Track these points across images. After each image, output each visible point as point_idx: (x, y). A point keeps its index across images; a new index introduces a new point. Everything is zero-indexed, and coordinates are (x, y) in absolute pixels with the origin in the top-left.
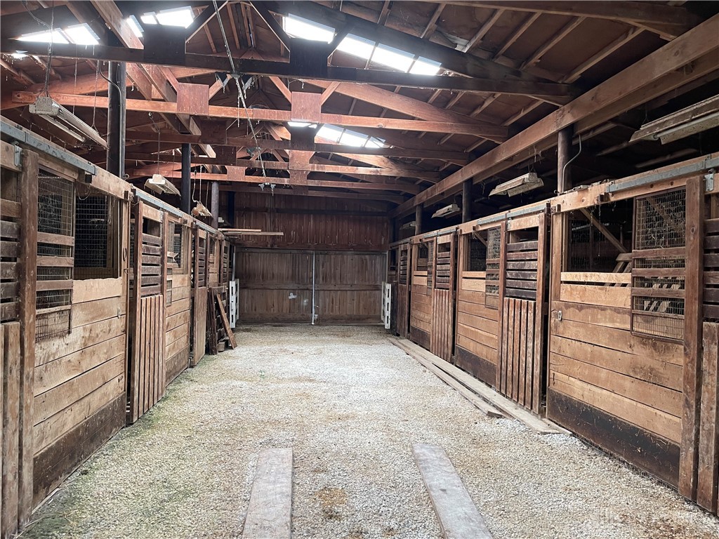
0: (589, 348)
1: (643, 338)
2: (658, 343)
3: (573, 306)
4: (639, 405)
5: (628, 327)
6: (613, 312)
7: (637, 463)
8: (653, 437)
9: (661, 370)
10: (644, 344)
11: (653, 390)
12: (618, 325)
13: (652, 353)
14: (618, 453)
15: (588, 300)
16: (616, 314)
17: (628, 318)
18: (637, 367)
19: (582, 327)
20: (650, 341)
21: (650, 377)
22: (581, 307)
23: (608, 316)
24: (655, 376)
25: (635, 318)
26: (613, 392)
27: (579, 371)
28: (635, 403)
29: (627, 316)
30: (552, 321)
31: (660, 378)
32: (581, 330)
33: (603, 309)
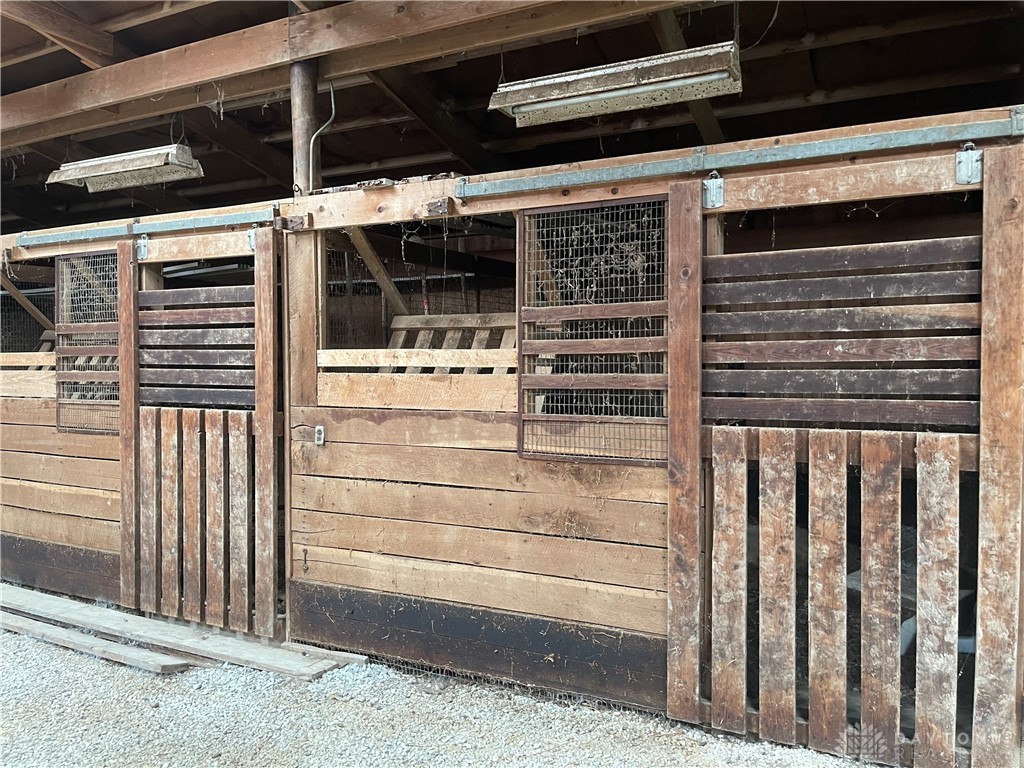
0: (408, 491)
1: (548, 461)
2: (585, 468)
3: (357, 416)
4: (545, 579)
5: (513, 444)
6: (472, 421)
7: (544, 682)
8: (582, 630)
9: (595, 514)
10: (551, 471)
11: (576, 549)
12: (484, 444)
13: (572, 485)
14: (494, 672)
15: (400, 402)
16: (479, 424)
17: (511, 429)
18: (536, 515)
19: (386, 452)
20: (566, 465)
21: (569, 528)
22: (381, 416)
23: (457, 429)
24: (579, 524)
25: (527, 429)
26: (477, 564)
27: (381, 538)
28: (533, 578)
29: (507, 425)
30: (296, 447)
31: (592, 528)
32: (384, 459)
33: (444, 416)
